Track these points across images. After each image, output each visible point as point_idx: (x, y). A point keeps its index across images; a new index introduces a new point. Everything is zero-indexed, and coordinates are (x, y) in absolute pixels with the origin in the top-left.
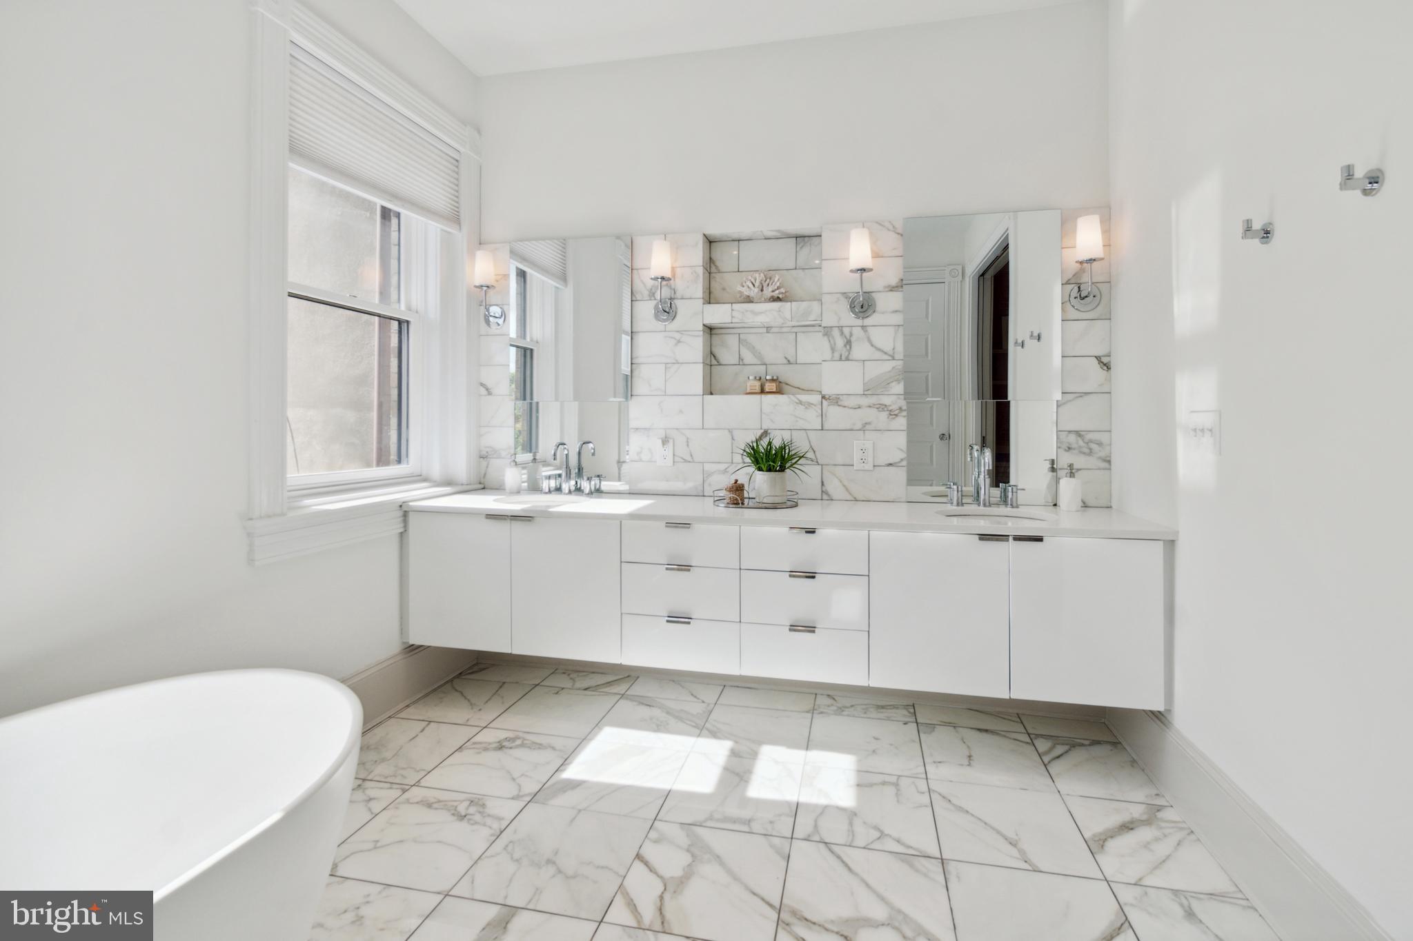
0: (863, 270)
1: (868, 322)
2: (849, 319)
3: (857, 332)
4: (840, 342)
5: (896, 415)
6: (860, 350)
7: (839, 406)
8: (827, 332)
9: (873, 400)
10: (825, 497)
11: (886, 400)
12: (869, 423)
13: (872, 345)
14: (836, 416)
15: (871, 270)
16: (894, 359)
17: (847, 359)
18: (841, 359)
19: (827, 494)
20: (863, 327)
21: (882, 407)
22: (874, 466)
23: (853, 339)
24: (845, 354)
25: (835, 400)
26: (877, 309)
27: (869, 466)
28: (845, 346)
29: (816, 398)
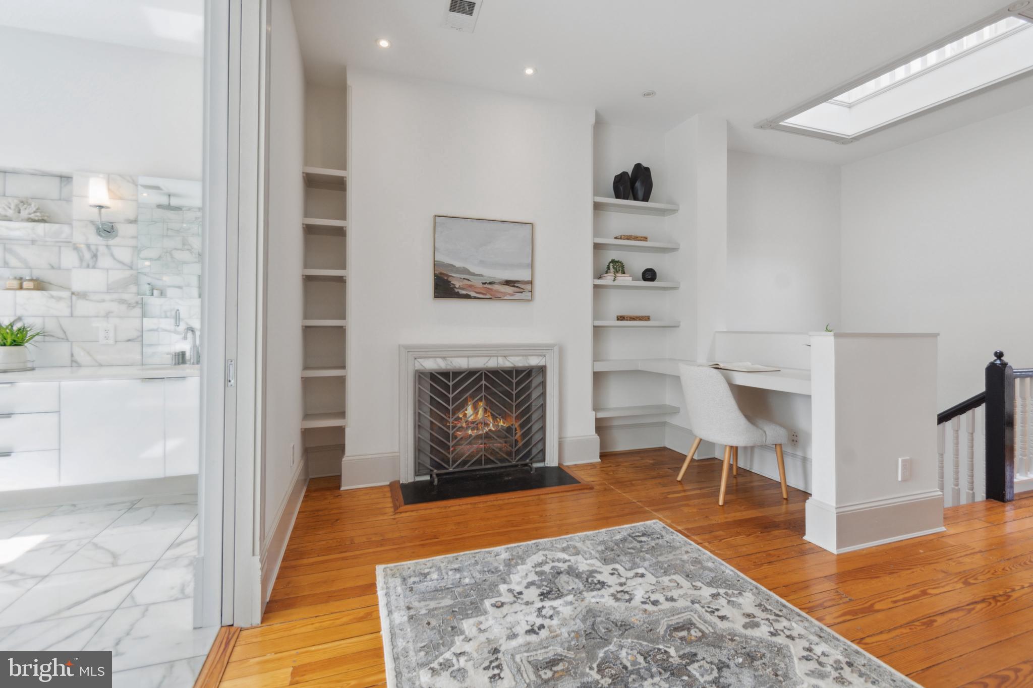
0: (101, 207)
1: (111, 242)
2: (95, 239)
3: (102, 249)
4: (87, 256)
5: (134, 307)
6: (105, 261)
7: (87, 300)
8: (76, 248)
9: (115, 296)
10: (74, 364)
11: (126, 296)
12: (112, 312)
13: (115, 259)
14: (82, 307)
15: (107, 207)
16: (131, 268)
17: (94, 267)
18: (88, 267)
19: (76, 362)
20: (107, 246)
21: (122, 301)
22: (116, 342)
23: (99, 254)
24: (91, 264)
25: (83, 295)
26: (119, 234)
27: (111, 341)
28: (92, 258)
29: (66, 294)
